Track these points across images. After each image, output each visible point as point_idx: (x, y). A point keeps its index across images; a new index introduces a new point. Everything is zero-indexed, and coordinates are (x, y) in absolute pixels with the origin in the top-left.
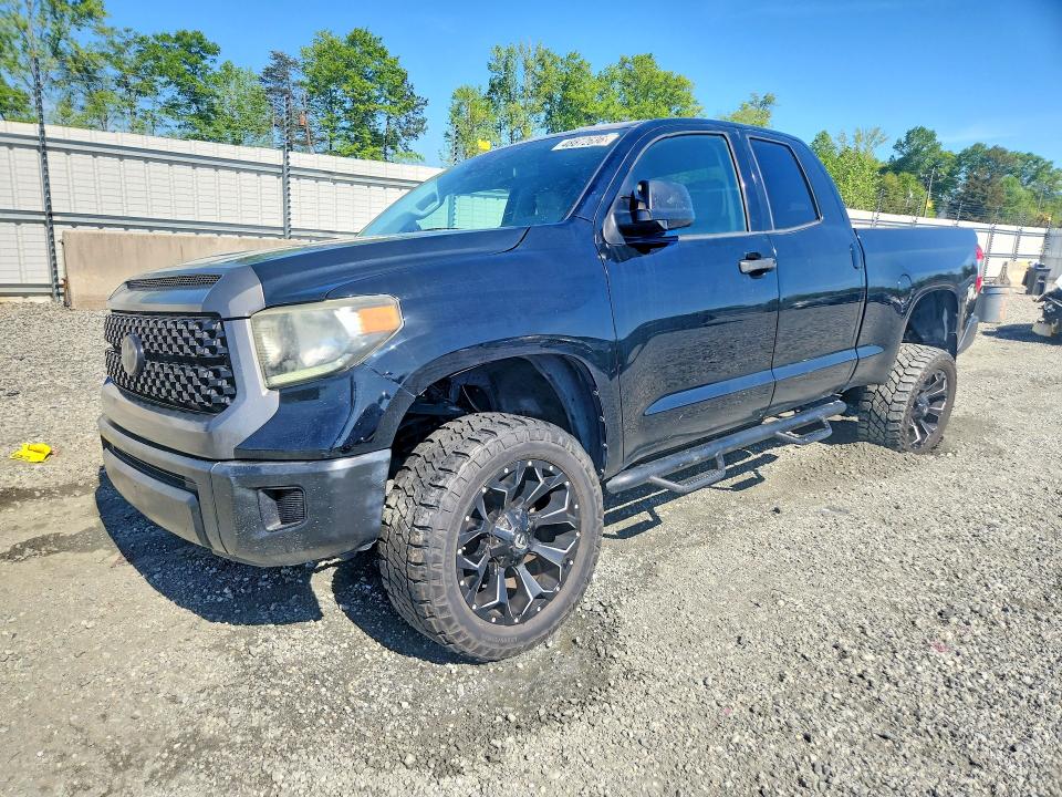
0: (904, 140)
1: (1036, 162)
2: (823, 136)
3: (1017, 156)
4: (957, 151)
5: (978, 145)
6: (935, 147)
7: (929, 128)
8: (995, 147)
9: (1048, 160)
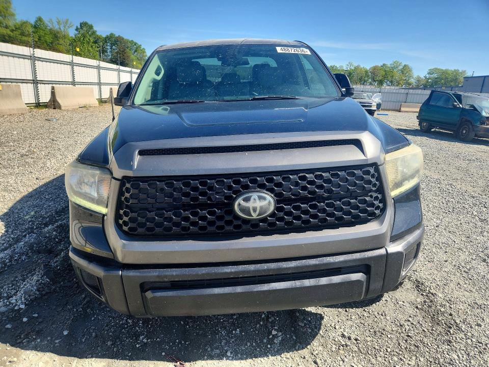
0: (79, 27)
1: (135, 45)
2: (40, 19)
3: (128, 41)
4: (104, 36)
5: (112, 34)
6: (94, 33)
7: (90, 23)
8: (119, 36)
9: (139, 44)
